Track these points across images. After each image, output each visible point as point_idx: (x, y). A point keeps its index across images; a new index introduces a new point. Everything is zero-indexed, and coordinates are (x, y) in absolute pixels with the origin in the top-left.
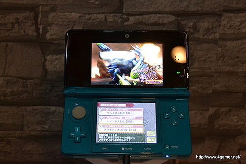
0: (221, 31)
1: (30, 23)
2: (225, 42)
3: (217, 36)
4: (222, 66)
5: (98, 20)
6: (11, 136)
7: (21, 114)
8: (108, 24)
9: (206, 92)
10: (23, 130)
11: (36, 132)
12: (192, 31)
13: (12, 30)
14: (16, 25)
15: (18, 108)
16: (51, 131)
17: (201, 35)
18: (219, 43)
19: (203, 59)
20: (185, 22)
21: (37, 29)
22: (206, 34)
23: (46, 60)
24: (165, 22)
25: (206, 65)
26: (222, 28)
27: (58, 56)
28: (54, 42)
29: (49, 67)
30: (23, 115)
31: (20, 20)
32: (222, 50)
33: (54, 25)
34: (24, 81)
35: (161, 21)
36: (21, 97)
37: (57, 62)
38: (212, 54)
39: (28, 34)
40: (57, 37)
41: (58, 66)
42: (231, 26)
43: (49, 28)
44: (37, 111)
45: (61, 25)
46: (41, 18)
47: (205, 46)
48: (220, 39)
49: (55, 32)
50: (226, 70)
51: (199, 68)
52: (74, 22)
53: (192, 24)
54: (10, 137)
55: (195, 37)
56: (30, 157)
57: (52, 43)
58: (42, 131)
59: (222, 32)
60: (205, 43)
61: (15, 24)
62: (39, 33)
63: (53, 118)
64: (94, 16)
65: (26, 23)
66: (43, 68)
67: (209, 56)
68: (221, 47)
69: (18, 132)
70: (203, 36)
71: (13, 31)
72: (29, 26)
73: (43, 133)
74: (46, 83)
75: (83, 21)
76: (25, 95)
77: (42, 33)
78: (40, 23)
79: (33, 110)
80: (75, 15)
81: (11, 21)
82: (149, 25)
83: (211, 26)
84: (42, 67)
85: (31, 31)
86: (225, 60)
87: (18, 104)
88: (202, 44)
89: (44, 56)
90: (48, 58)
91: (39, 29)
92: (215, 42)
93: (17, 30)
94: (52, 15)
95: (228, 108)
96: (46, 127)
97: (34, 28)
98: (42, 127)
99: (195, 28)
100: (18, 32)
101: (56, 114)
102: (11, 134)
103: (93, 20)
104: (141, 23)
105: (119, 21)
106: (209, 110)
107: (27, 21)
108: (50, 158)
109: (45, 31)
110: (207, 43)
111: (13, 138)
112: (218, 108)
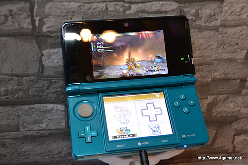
0: (222, 17)
1: (25, 15)
2: (225, 29)
3: (219, 22)
4: (222, 53)
5: (99, 9)
6: (5, 137)
7: (17, 114)
8: (109, 14)
9: (205, 80)
10: (18, 131)
11: (32, 132)
12: (194, 18)
13: (5, 23)
14: (10, 18)
15: (13, 108)
16: (48, 130)
17: (203, 23)
18: (220, 29)
19: (204, 47)
20: (188, 9)
21: (33, 22)
22: (207, 21)
23: (42, 55)
24: (167, 10)
25: (207, 53)
26: (223, 14)
27: (56, 50)
28: (52, 35)
29: (46, 62)
30: (19, 115)
31: (13, 12)
32: (223, 37)
33: (51, 16)
34: (20, 78)
35: (163, 9)
36: (16, 96)
37: (54, 56)
38: (213, 41)
39: (22, 28)
40: (55, 30)
41: (55, 61)
42: (232, 12)
43: (45, 20)
44: (33, 110)
45: (59, 16)
46: (37, 9)
47: (206, 33)
48: (221, 26)
49: (53, 24)
50: (226, 58)
51: (200, 57)
52: (73, 12)
53: (194, 11)
54: (4, 139)
55: (197, 25)
56: (27, 158)
57: (50, 36)
58: (39, 130)
59: (223, 19)
60: (206, 30)
61: (8, 16)
62: (35, 25)
63: (50, 116)
64: (94, 5)
65: (20, 15)
66: (40, 63)
67: (209, 43)
68: (222, 34)
69: (13, 133)
70: (205, 23)
71: (7, 24)
72: (25, 18)
73: (40, 132)
74: (43, 80)
75: (83, 11)
76: (20, 94)
77: (39, 26)
78: (36, 14)
79: (29, 109)
80: (74, 5)
81: (4, 14)
82: (151, 13)
83: (212, 13)
84: (38, 62)
85: (26, 24)
86: (225, 48)
87: (13, 104)
88: (203, 31)
89: (40, 51)
90: (45, 52)
91: (35, 21)
92: (216, 29)
93: (11, 23)
94: (49, 5)
95: (226, 95)
96: (44, 126)
97: (29, 20)
98: (39, 126)
99: (197, 16)
100: (11, 25)
101: (53, 111)
102: (6, 136)
103: (93, 9)
104: (143, 11)
105: (121, 10)
106: (207, 98)
107: (21, 13)
108: (47, 157)
109: (42, 23)
110: (209, 30)
111: (8, 140)
112: (216, 96)
